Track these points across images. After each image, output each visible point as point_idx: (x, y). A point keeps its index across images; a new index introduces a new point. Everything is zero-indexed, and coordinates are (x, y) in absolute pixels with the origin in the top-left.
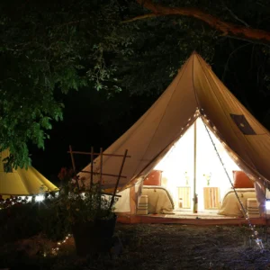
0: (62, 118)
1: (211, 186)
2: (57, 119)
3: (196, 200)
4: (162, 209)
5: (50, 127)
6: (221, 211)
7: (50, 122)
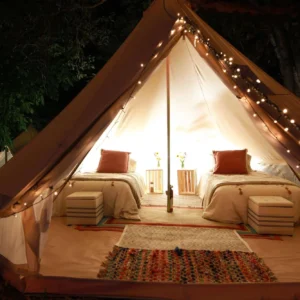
0: (43, 102)
1: (186, 168)
2: (37, 103)
3: (170, 193)
4: (122, 213)
5: (32, 112)
6: (209, 213)
7: (32, 106)
